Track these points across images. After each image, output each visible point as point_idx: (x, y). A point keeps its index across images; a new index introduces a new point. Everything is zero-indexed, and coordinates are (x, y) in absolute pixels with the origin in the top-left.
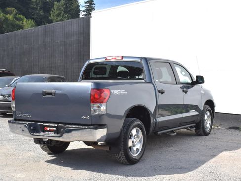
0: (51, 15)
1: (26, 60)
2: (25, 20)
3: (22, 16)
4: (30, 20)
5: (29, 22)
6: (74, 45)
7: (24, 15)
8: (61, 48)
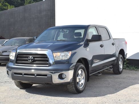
0: (25, 2)
1: (12, 29)
2: (9, 6)
3: (7, 4)
4: (12, 6)
5: (12, 7)
6: (45, 18)
7: (8, 3)
8: (36, 20)
